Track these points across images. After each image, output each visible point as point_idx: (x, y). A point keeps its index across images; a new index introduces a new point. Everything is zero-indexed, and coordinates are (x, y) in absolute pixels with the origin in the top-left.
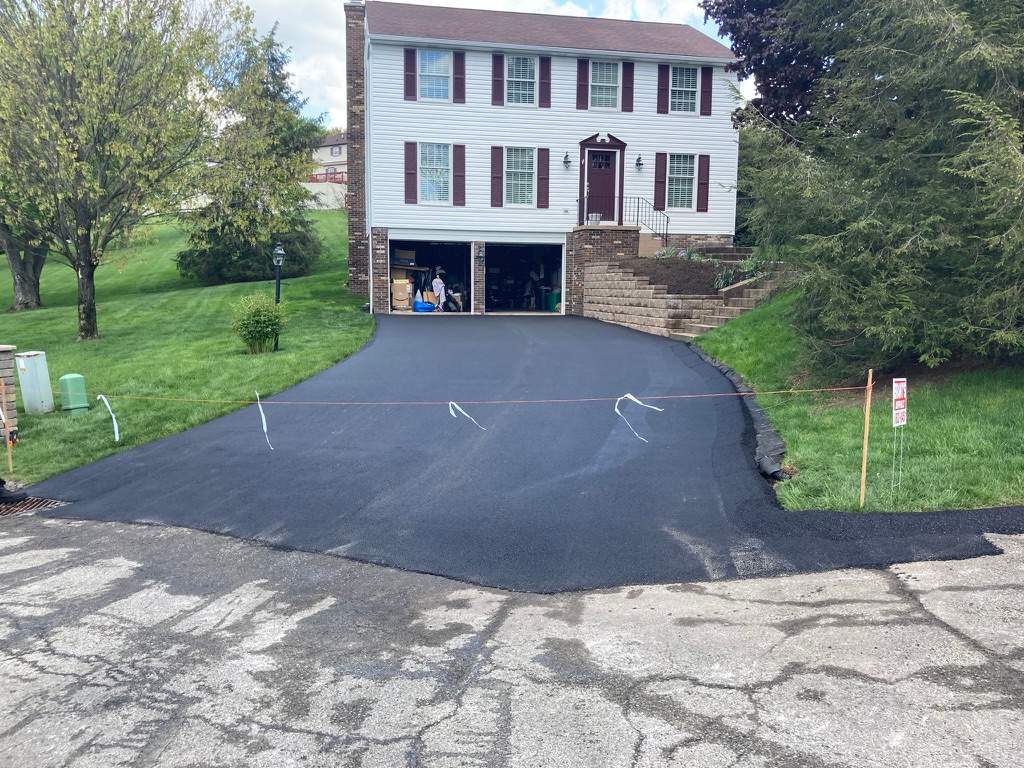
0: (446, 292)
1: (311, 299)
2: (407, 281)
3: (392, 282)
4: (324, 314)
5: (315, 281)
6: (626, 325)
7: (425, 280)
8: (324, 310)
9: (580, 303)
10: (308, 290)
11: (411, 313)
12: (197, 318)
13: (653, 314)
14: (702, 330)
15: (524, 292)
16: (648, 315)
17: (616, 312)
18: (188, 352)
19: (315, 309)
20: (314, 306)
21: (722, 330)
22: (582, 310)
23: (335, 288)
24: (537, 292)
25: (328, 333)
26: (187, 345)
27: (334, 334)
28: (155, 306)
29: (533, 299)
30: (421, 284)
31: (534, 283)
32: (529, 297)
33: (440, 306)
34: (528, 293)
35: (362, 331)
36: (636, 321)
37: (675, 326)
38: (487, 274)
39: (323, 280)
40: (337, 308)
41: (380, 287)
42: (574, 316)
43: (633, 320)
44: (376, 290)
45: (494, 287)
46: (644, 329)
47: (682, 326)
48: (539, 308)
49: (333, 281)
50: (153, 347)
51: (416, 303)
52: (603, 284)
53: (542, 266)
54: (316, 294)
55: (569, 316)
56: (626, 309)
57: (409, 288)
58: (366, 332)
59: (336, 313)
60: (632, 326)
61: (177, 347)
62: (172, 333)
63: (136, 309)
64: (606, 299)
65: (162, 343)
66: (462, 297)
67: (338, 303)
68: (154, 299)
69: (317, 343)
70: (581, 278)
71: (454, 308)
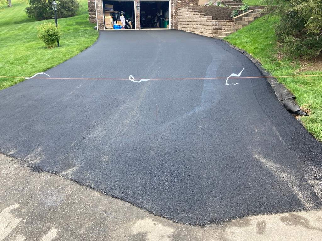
0: (125, 21)
1: (76, 25)
2: (111, 17)
3: (105, 17)
4: (80, 31)
5: (77, 19)
6: (195, 33)
7: (117, 17)
8: (80, 29)
9: (177, 24)
10: (74, 22)
11: (113, 30)
12: (31, 33)
13: (207, 28)
14: (227, 34)
15: (155, 20)
16: (204, 29)
17: (191, 28)
18: (23, 48)
19: (76, 29)
20: (76, 28)
21: (236, 34)
22: (177, 27)
23: (84, 21)
24: (159, 20)
25: (80, 39)
26: (24, 45)
27: (83, 39)
28: (16, 29)
29: (158, 23)
30: (116, 19)
31: (158, 17)
32: (156, 23)
33: (124, 27)
34: (155, 21)
35: (93, 38)
36: (199, 31)
37: (216, 33)
38: (141, 14)
39: (80, 18)
40: (85, 29)
41: (100, 20)
42: (174, 30)
43: (198, 31)
44: (99, 21)
45: (143, 19)
46: (203, 34)
47: (218, 33)
48: (160, 27)
49: (84, 18)
50: (10, 46)
51: (114, 26)
52: (185, 17)
53: (161, 10)
54: (77, 23)
55: (172, 30)
56: (195, 26)
57: (111, 20)
58: (95, 38)
59: (84, 30)
60: (198, 33)
61: (20, 46)
62: (19, 40)
63: (9, 30)
64: (187, 23)
65: (14, 44)
66: (132, 23)
67: (85, 27)
68: (16, 26)
69: (75, 43)
70: (177, 14)
71: (129, 27)
